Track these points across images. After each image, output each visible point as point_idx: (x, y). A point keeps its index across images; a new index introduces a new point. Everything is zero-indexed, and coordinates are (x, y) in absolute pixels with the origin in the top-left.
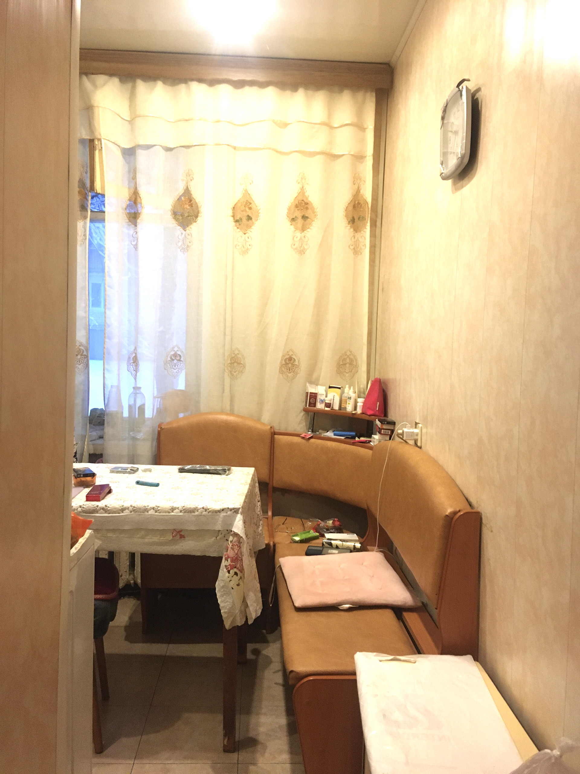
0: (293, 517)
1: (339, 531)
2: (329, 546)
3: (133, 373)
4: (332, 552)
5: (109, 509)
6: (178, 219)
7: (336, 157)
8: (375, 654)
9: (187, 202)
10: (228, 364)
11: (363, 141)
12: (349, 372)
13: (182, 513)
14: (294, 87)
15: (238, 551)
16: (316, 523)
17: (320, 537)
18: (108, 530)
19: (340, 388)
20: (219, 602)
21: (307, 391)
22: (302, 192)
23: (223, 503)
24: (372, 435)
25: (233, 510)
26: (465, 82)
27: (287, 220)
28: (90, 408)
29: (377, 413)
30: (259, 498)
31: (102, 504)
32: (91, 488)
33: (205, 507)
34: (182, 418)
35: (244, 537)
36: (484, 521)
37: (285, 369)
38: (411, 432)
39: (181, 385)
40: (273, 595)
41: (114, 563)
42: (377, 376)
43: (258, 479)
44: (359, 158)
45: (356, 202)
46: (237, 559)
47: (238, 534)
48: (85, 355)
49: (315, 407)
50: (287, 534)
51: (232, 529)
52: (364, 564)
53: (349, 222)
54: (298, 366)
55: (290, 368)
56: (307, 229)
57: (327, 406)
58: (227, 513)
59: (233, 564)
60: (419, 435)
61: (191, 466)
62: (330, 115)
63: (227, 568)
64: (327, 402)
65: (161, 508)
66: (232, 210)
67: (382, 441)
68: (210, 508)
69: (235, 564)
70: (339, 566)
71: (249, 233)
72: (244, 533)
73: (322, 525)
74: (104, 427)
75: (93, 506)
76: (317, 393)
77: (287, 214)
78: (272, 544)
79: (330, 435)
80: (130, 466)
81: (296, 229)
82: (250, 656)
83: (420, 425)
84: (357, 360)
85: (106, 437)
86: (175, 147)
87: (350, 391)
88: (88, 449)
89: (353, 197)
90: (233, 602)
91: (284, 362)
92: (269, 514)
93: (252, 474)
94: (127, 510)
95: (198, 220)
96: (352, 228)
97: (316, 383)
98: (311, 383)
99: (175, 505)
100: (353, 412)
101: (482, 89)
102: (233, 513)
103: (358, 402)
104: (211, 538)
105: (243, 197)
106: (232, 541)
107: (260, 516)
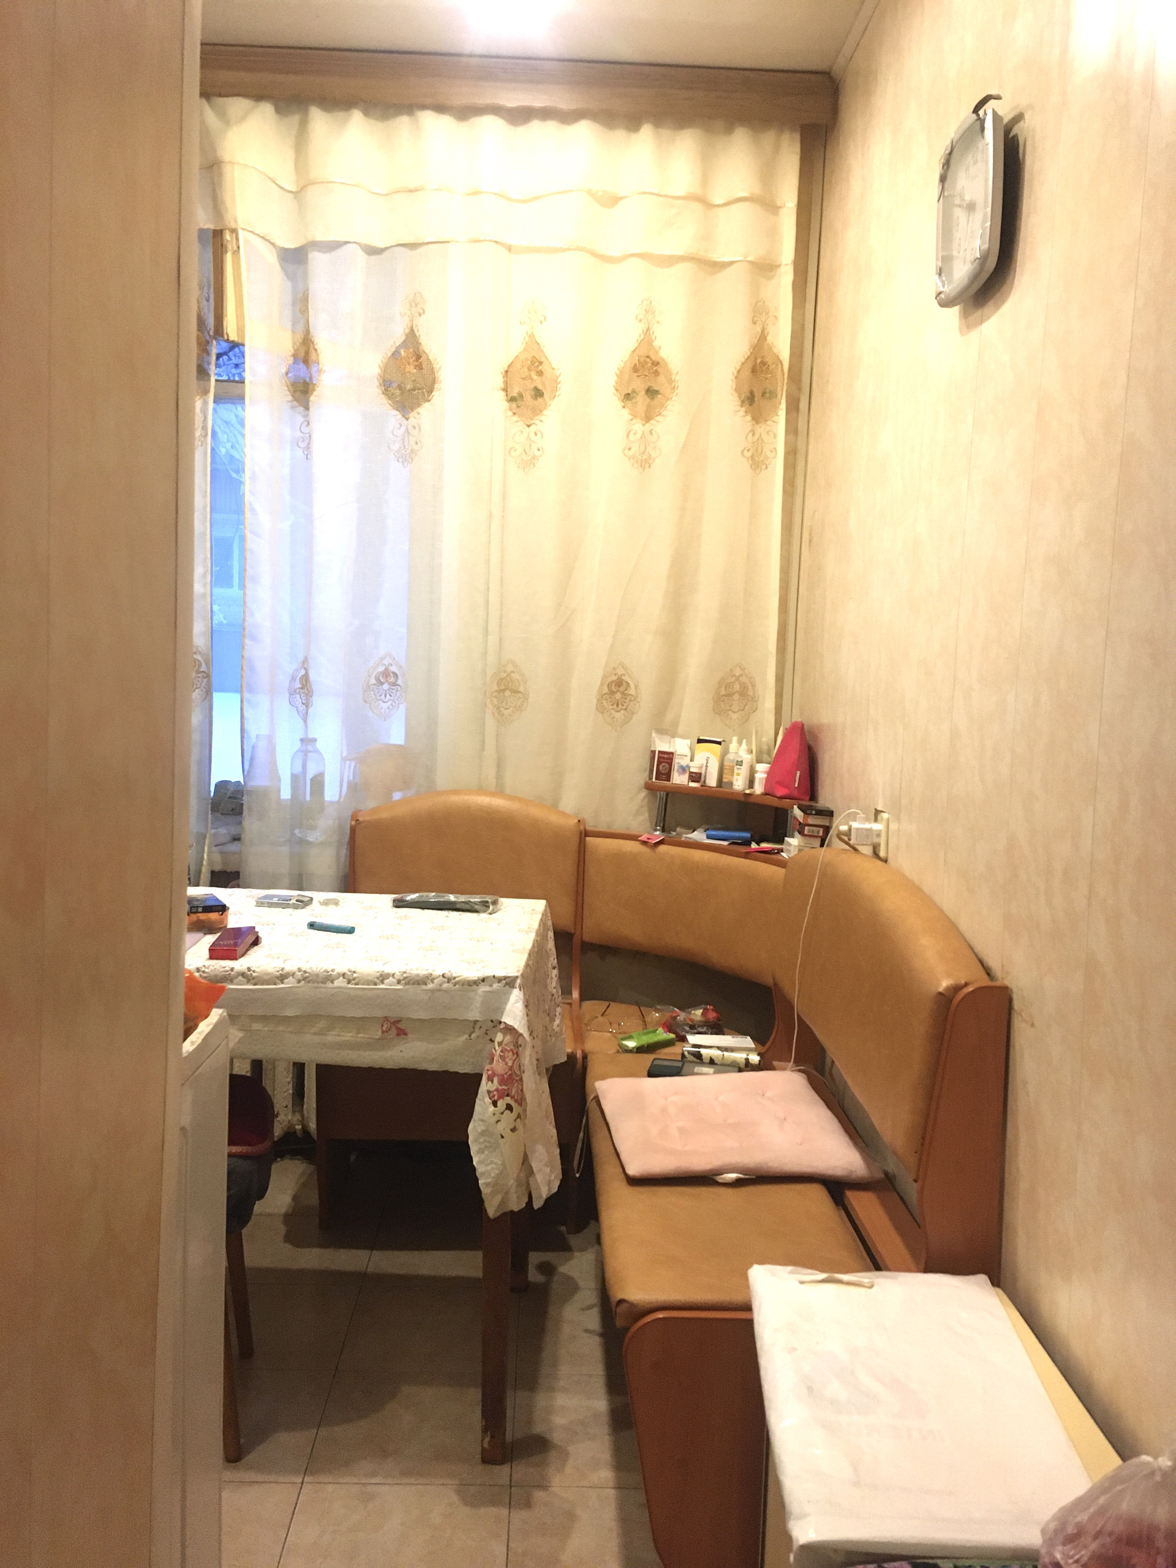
0: (621, 1002)
1: (714, 1030)
2: (695, 1060)
3: (301, 709)
4: (702, 1070)
5: (254, 974)
6: (392, 395)
7: (718, 266)
8: (790, 1268)
9: (411, 361)
10: (494, 692)
11: (773, 234)
12: (739, 710)
13: (402, 984)
14: (633, 123)
15: (513, 1063)
16: (670, 1014)
17: (677, 1043)
18: (254, 1018)
19: (719, 743)
20: (474, 1163)
21: (652, 749)
22: (647, 339)
23: (483, 967)
24: (786, 838)
25: (504, 980)
26: (992, 102)
27: (616, 398)
28: (215, 779)
29: (795, 794)
30: (556, 961)
31: (241, 966)
32: (219, 934)
33: (448, 974)
34: (399, 800)
35: (526, 1034)
36: (1016, 1005)
37: (609, 703)
38: (866, 830)
39: (396, 735)
40: (581, 1156)
41: (263, 1084)
42: (797, 718)
43: (553, 924)
44: (765, 268)
45: (759, 360)
46: (511, 1080)
47: (514, 1028)
48: (204, 672)
49: (669, 781)
50: (609, 1034)
51: (501, 1018)
52: (766, 1095)
53: (743, 402)
54: (635, 699)
55: (618, 702)
56: (657, 416)
57: (694, 779)
58: (491, 986)
59: (503, 1089)
60: (883, 835)
61: (417, 895)
62: (705, 179)
63: (491, 1095)
64: (692, 770)
65: (360, 975)
66: (504, 377)
67: (806, 849)
68: (458, 977)
69: (508, 1089)
70: (717, 1099)
71: (536, 425)
72: (526, 1026)
73: (682, 1019)
74: (242, 817)
75: (223, 969)
76: (672, 753)
77: (615, 384)
78: (579, 1054)
79: (700, 837)
80: (295, 893)
81: (634, 415)
82: (534, 1276)
83: (885, 816)
84: (755, 686)
85: (246, 837)
86: (388, 246)
87: (741, 748)
88: (210, 859)
89: (751, 350)
90: (504, 1164)
91: (606, 690)
92: (574, 996)
93: (542, 912)
94: (291, 978)
95: (433, 396)
96: (750, 415)
97: (671, 732)
98: (661, 732)
99: (388, 970)
100: (747, 792)
101: (1026, 117)
102: (504, 986)
103: (756, 772)
104: (459, 1036)
105: (525, 349)
106: (502, 1042)
107: (557, 996)
